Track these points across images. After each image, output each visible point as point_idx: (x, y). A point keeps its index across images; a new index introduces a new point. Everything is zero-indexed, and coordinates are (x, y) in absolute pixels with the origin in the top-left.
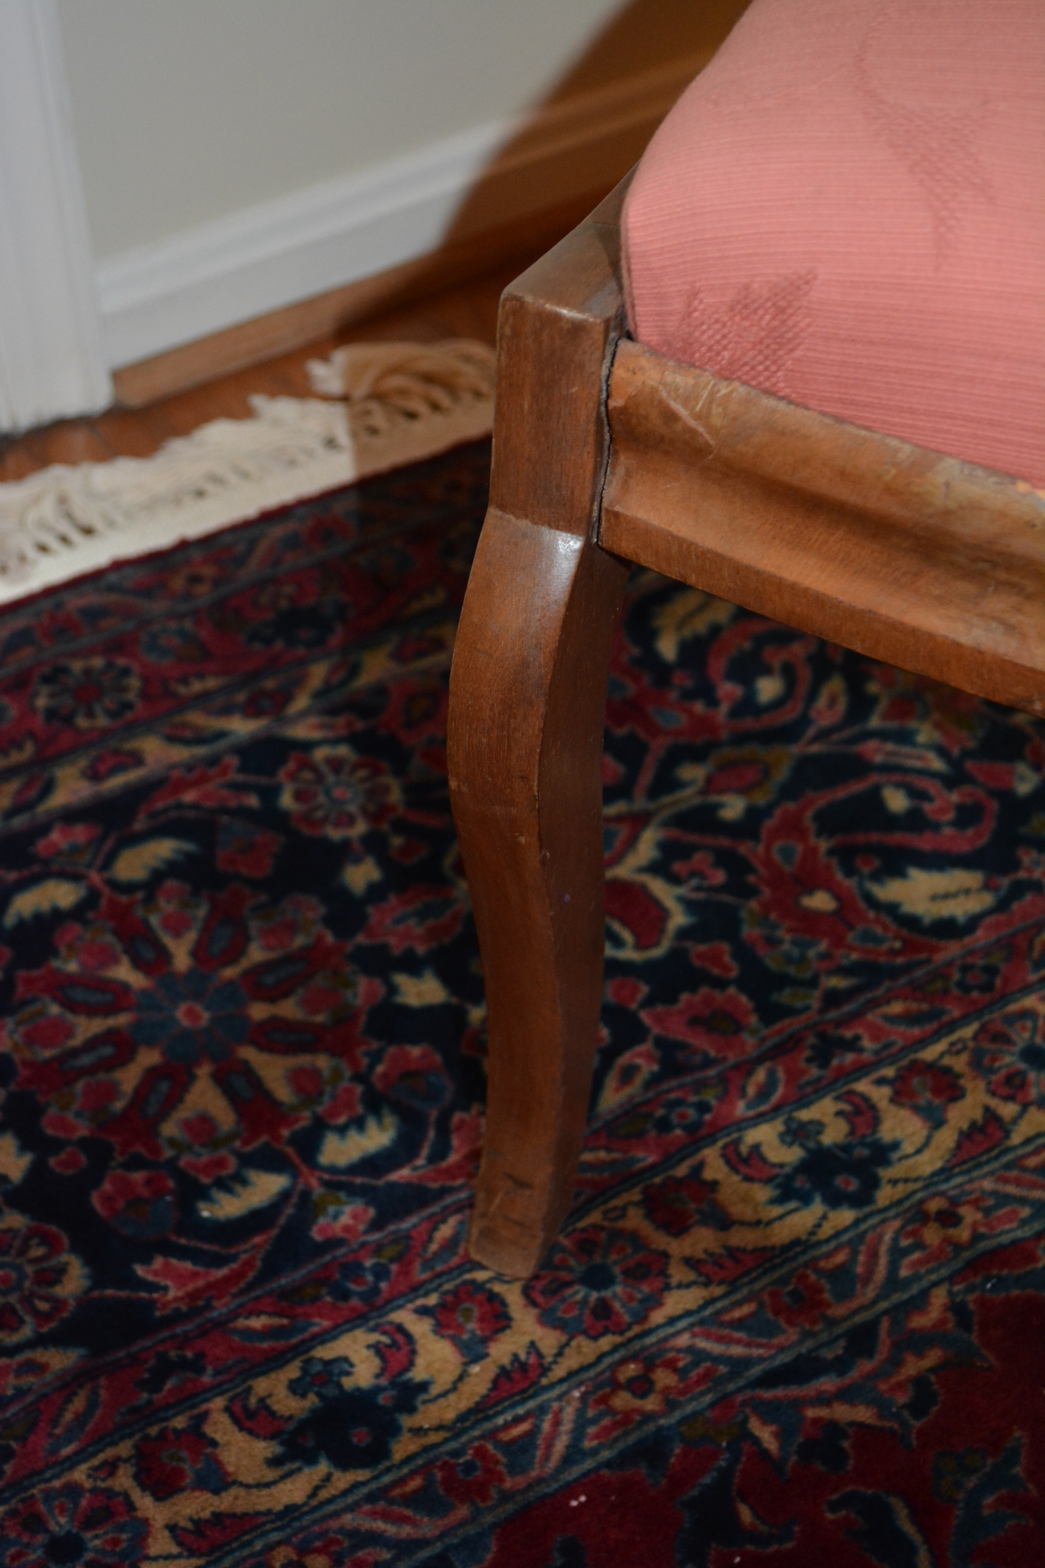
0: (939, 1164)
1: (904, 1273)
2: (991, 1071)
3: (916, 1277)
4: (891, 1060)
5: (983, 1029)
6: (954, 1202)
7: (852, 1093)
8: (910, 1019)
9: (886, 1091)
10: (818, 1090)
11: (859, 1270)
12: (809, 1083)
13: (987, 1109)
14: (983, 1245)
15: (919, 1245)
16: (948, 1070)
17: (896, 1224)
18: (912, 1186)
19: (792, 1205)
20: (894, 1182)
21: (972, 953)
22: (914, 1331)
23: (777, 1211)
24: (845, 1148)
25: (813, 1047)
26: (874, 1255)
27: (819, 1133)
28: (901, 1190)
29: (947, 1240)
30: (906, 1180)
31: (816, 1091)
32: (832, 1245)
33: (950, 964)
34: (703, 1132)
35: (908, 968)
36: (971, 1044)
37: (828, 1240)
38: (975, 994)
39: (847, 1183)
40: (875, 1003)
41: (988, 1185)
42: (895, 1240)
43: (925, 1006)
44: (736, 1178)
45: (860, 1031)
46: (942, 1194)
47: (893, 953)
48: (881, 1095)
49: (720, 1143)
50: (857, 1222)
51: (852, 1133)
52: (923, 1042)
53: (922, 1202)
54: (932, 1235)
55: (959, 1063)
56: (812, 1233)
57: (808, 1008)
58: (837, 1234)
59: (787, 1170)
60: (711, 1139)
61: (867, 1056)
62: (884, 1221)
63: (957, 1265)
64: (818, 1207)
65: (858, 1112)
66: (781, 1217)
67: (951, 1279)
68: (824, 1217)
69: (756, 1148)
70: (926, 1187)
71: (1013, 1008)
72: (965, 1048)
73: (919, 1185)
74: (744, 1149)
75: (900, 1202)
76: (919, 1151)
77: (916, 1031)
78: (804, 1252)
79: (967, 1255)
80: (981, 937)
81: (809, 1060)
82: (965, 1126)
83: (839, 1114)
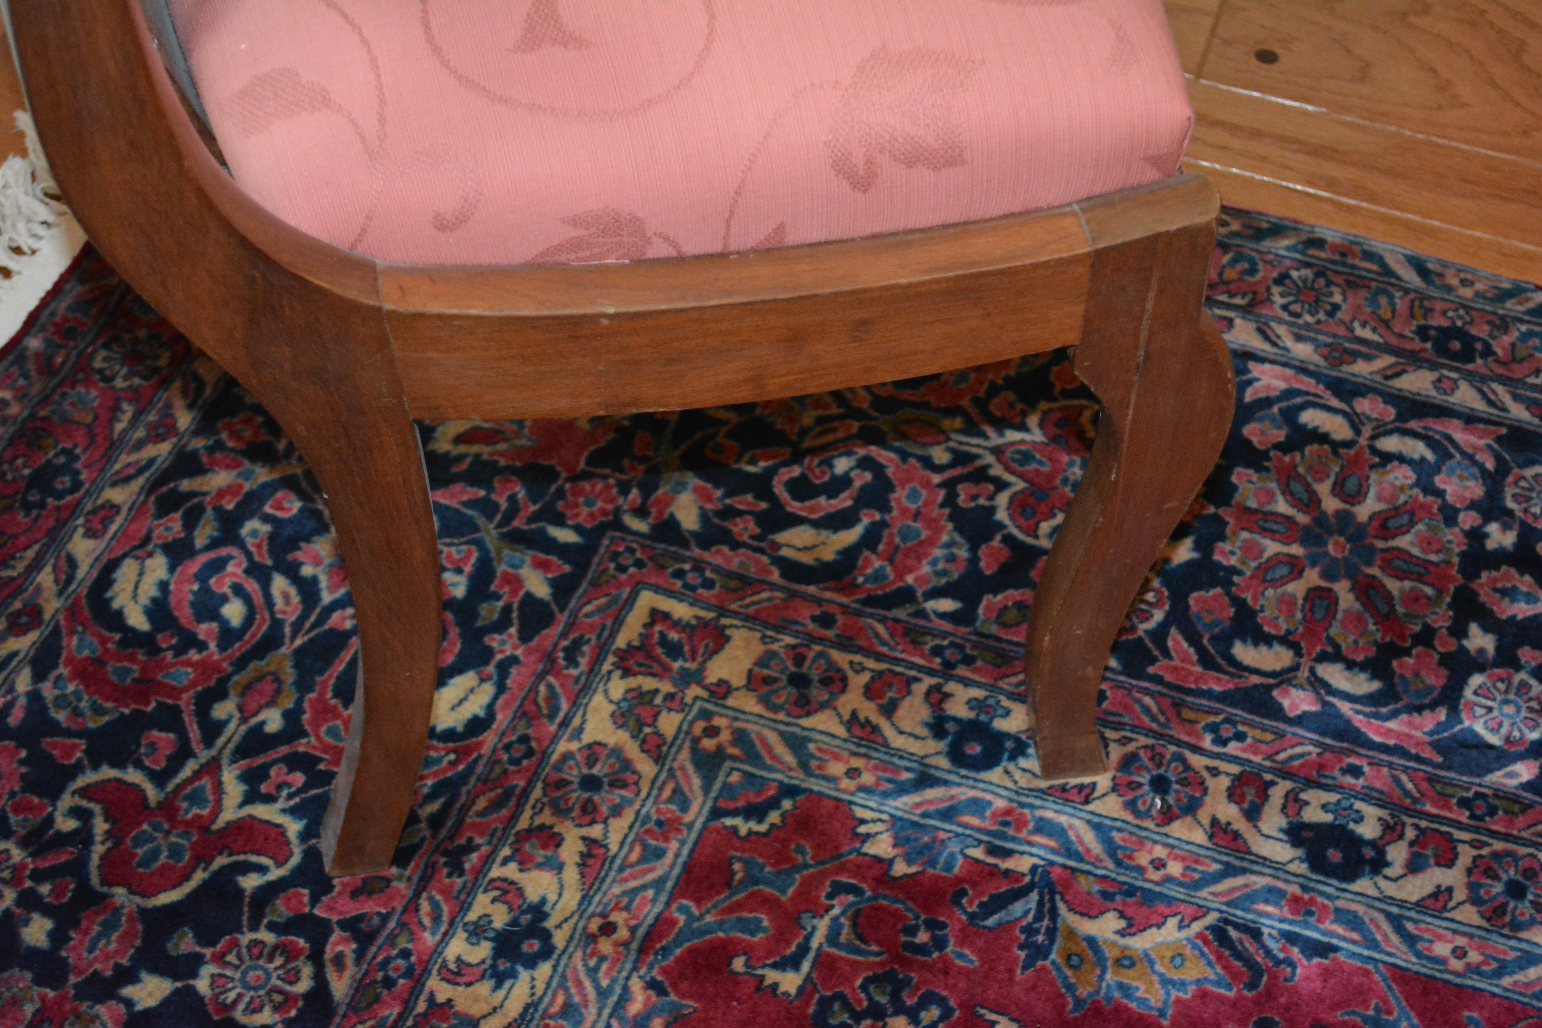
0: (579, 896)
1: (605, 983)
2: (570, 810)
3: (614, 981)
4: (502, 841)
5: (546, 785)
6: (604, 916)
7: (493, 880)
8: (496, 805)
9: (513, 866)
10: (470, 892)
11: (577, 999)
12: (460, 892)
13: (584, 838)
14: (641, 932)
15: (602, 959)
16: (542, 827)
17: (579, 954)
18: (572, 921)
19: (507, 984)
20: (559, 926)
21: (503, 734)
22: (635, 1017)
23: (501, 994)
24: (514, 922)
25: (446, 864)
26: (579, 984)
27: (490, 922)
28: (567, 928)
29: (617, 944)
30: (566, 920)
31: (468, 894)
32: (550, 993)
33: (494, 750)
34: (418, 971)
35: (470, 769)
36: (545, 800)
37: (545, 993)
38: (525, 762)
39: (531, 946)
40: (466, 808)
41: (617, 890)
42: (585, 965)
43: (499, 791)
44: (461, 989)
45: (469, 834)
46: (593, 915)
47: (453, 764)
48: (511, 871)
49: (434, 972)
50: (555, 967)
51: (511, 910)
52: (514, 817)
53: (585, 928)
54: (605, 946)
55: (546, 818)
56: (533, 995)
57: (424, 839)
58: (548, 985)
59: (489, 962)
60: (426, 972)
61: (485, 849)
62: (570, 957)
63: (632, 957)
64: (524, 974)
65: (505, 892)
66: (506, 998)
67: (635, 968)
68: (533, 979)
69: (459, 960)
70: (581, 917)
71: (555, 757)
72: (544, 805)
73: (576, 917)
74: (452, 966)
75: (571, 937)
76: (560, 895)
77: (504, 812)
78: (536, 1010)
79: (634, 946)
80: (502, 718)
81: (450, 875)
82: (577, 859)
83: (494, 900)
